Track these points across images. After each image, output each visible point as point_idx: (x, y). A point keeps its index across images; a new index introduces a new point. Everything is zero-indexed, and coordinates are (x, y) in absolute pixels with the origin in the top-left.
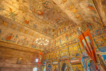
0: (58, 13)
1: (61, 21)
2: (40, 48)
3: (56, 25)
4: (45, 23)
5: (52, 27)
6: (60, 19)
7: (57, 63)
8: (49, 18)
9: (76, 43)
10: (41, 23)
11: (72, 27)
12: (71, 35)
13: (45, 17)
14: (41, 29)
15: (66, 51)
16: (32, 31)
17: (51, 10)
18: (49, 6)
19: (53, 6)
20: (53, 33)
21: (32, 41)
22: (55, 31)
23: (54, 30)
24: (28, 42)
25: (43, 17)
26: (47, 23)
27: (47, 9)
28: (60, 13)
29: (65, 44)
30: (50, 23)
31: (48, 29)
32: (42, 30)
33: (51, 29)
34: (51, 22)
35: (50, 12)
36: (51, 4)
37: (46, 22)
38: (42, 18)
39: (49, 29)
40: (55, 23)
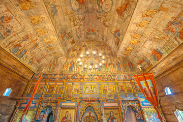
0: (104, 24)
1: (93, 36)
2: (31, 62)
3: (83, 36)
4: (72, 20)
5: (75, 36)
6: (97, 32)
7: (73, 104)
8: (84, 19)
9: (114, 80)
10: (67, 13)
11: (109, 55)
12: (106, 66)
13: (80, 10)
14: (60, 24)
15: (95, 87)
16: (43, 16)
17: (100, 12)
18: (104, 4)
19: (109, 10)
20: (70, 46)
21: (22, 35)
22: (74, 44)
23: (73, 42)
24: (9, 31)
25: (78, 7)
26: (74, 24)
27: (97, 4)
28: (107, 26)
29: (98, 75)
30: (77, 27)
31: (69, 34)
32: (60, 27)
33: (71, 37)
34: (81, 25)
35: (95, 12)
36: (110, 5)
37: (74, 20)
38: (75, 7)
39: (70, 36)
40: (83, 32)
